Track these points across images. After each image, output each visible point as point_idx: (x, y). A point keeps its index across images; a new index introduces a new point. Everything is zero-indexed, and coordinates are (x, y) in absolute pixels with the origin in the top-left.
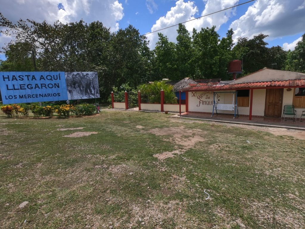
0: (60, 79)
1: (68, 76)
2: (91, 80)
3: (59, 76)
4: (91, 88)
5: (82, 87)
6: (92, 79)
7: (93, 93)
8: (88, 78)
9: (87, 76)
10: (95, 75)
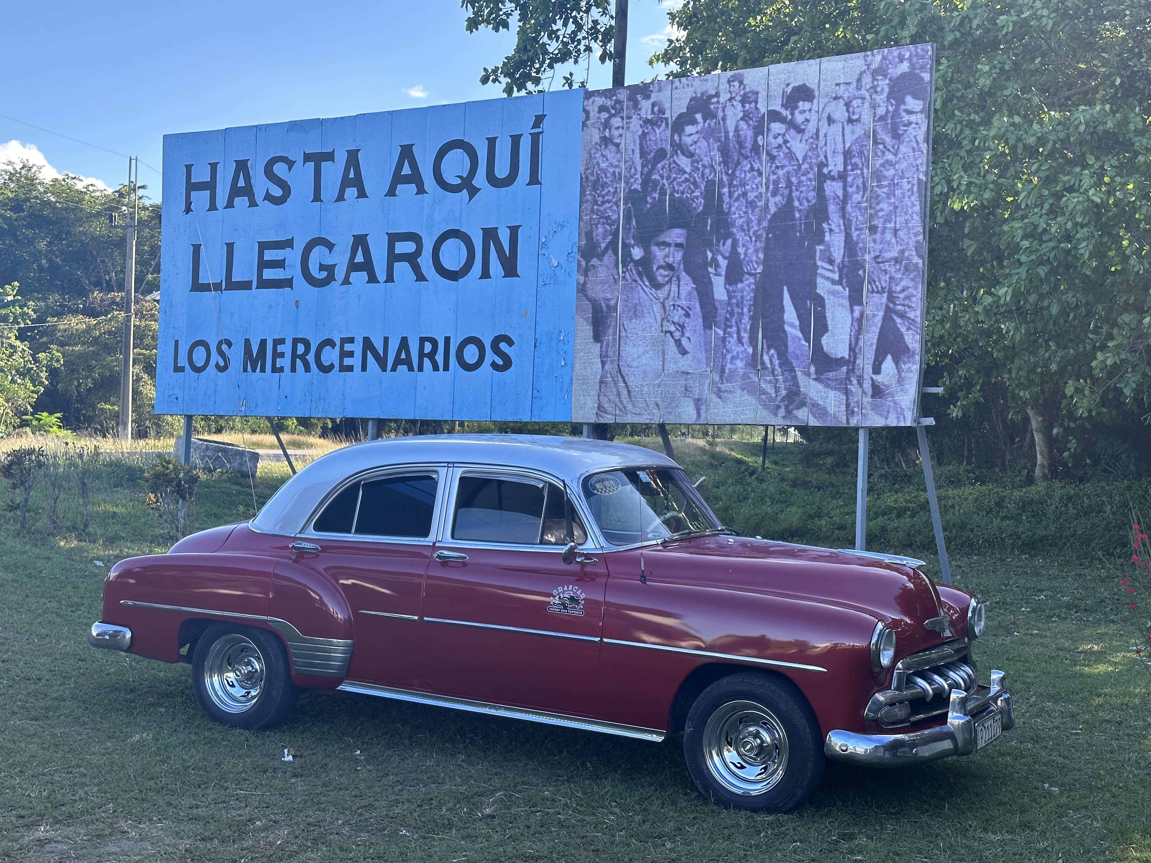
0: (534, 180)
1: (606, 141)
2: (836, 165)
3: (535, 138)
4: (823, 287)
5: (723, 263)
6: (847, 154)
7: (842, 351)
8: (799, 148)
9: (792, 125)
10: (881, 98)
